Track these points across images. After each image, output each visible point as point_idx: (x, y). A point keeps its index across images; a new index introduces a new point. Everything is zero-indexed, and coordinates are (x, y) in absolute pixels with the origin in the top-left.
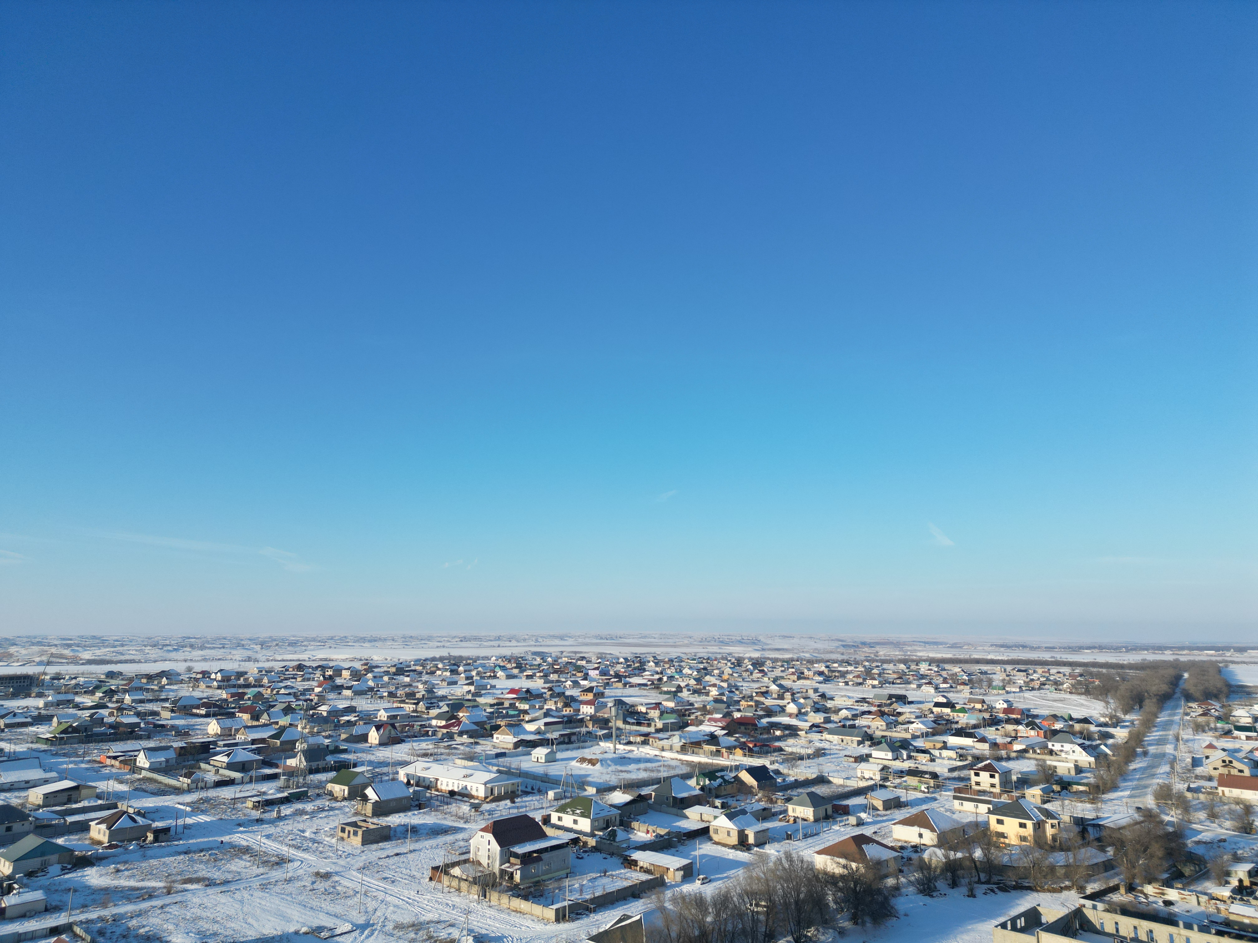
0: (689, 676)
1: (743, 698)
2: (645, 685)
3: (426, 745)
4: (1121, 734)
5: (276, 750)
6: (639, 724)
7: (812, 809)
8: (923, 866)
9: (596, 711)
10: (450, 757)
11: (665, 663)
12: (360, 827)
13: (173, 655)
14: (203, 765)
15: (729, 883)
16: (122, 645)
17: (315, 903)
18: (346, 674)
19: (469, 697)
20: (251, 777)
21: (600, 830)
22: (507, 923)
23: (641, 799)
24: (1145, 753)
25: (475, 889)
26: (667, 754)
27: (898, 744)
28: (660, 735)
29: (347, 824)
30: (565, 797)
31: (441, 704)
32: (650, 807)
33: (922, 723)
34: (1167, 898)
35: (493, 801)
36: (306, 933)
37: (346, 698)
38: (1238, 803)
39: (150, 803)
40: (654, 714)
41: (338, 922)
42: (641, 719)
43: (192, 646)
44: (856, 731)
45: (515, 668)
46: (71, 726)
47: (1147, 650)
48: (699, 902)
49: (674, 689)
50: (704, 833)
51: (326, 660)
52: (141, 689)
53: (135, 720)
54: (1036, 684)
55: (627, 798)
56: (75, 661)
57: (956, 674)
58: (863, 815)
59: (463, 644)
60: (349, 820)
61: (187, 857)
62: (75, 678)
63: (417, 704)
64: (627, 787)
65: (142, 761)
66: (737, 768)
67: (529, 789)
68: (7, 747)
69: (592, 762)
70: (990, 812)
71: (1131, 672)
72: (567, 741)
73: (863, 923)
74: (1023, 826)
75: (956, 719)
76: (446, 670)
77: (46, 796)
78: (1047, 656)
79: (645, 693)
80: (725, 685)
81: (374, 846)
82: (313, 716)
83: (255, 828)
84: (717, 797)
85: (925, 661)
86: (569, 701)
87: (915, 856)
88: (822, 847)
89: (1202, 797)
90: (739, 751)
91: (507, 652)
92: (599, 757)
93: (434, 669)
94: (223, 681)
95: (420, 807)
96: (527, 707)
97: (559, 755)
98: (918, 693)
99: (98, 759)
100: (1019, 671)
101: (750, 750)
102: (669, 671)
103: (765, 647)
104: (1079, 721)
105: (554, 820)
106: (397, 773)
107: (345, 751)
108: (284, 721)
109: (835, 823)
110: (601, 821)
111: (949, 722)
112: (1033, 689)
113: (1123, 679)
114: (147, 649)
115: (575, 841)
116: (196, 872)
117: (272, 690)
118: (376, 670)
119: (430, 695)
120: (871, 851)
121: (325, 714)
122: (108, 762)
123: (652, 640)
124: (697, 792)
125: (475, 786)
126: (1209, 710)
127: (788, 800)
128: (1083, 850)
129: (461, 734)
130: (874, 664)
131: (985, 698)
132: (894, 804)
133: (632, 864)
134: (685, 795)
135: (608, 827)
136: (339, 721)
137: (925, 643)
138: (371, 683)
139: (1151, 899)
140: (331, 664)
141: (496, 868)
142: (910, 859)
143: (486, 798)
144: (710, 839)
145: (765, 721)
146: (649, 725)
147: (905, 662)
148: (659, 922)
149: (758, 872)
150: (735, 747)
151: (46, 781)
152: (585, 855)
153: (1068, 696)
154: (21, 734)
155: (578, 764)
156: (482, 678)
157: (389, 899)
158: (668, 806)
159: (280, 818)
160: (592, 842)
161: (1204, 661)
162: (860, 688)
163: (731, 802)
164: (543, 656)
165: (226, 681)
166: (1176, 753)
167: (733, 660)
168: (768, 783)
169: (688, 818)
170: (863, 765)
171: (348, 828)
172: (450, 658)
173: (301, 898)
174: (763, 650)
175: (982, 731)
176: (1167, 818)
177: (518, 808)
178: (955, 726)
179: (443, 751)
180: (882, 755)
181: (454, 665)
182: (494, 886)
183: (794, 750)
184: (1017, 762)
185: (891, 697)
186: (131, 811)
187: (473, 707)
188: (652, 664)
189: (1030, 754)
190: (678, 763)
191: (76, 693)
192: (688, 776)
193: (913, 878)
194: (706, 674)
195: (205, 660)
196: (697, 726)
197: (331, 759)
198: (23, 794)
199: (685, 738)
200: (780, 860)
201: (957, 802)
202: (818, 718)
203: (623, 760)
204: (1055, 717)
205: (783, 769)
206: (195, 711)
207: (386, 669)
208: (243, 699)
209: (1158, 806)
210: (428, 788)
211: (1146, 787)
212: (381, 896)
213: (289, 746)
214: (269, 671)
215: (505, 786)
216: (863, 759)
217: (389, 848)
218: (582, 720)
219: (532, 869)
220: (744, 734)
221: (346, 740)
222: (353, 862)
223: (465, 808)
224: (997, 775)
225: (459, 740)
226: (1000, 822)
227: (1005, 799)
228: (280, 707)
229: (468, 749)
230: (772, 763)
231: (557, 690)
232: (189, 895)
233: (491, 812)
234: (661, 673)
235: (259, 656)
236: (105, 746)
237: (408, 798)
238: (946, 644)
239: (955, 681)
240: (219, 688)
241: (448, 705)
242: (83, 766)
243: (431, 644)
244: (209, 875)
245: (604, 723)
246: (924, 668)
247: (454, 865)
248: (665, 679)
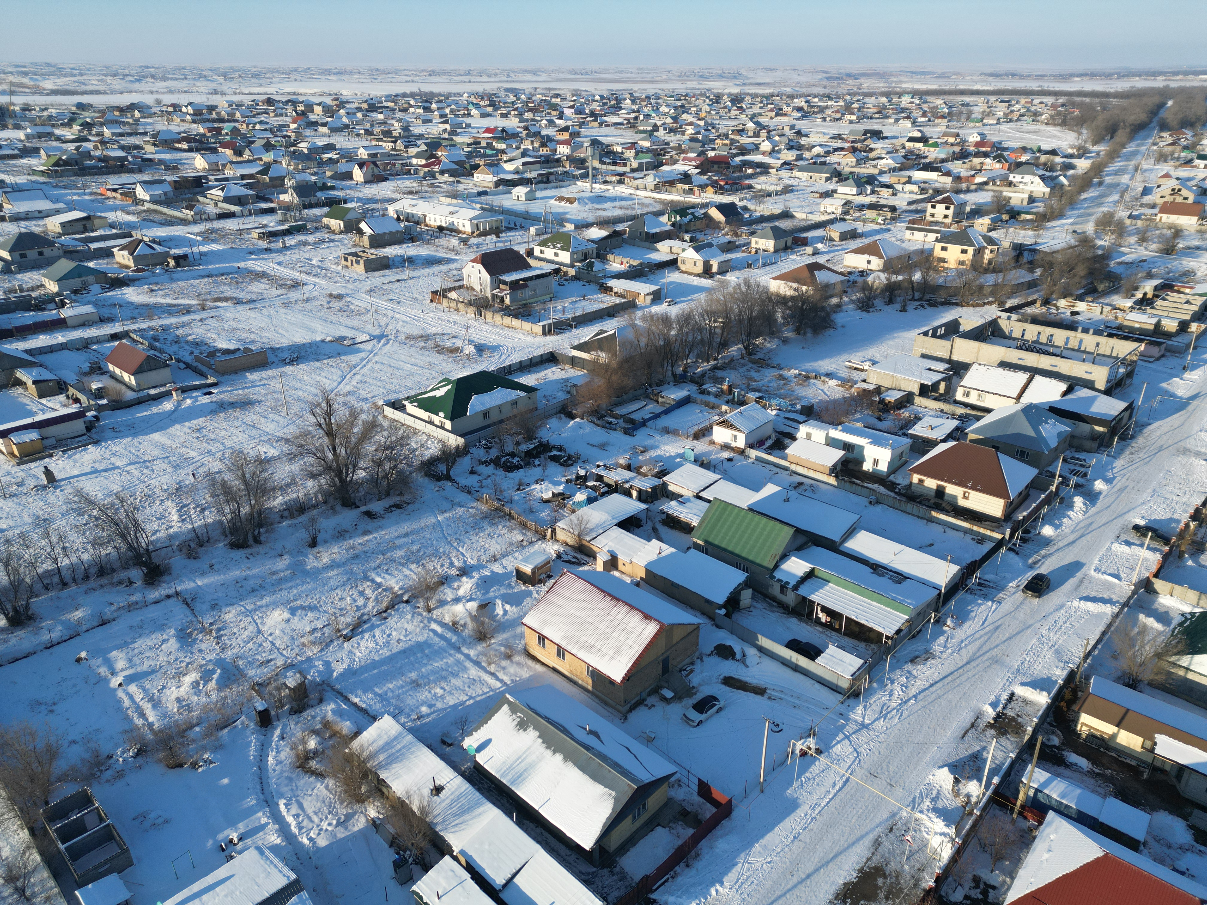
0: (666, 114)
1: (719, 136)
2: (621, 124)
3: (409, 183)
4: (1083, 165)
5: (266, 186)
6: (615, 164)
7: (773, 242)
8: (866, 288)
9: (573, 151)
10: (436, 195)
11: (642, 100)
12: (361, 257)
13: (137, 86)
14: (201, 199)
15: (693, 305)
16: (82, 75)
17: (334, 318)
18: (318, 109)
19: (446, 136)
20: (250, 211)
21: (579, 262)
22: (502, 336)
23: (615, 234)
24: (1100, 184)
25: (471, 309)
26: (641, 193)
27: (865, 180)
28: (635, 175)
29: (349, 254)
30: (546, 233)
31: (419, 142)
32: (625, 241)
33: (892, 158)
34: (1075, 309)
35: (480, 235)
36: (331, 342)
37: (324, 136)
38: (1170, 228)
39: (162, 232)
40: (630, 154)
41: (357, 333)
42: (616, 159)
43: (153, 76)
44: (826, 167)
45: (489, 105)
46: (60, 159)
47: (1140, 76)
48: (665, 320)
49: (650, 128)
50: (672, 264)
51: (294, 94)
52: (116, 122)
53: (121, 154)
54: (1015, 116)
55: (603, 233)
56: (38, 91)
57: (936, 107)
58: (820, 246)
59: (433, 79)
60: (350, 251)
61: (210, 280)
62: (46, 109)
63: (395, 142)
64: (603, 223)
65: (141, 193)
66: (708, 205)
67: (512, 226)
68: (8, 179)
69: (570, 201)
70: (937, 240)
71: (1114, 101)
72: (545, 180)
73: (805, 334)
74: (964, 252)
75: (927, 154)
76: (419, 107)
77: (63, 225)
78: (1034, 85)
79: (620, 132)
80: (701, 123)
81: (377, 273)
82: (294, 152)
83: (266, 256)
84: (687, 232)
85: (908, 93)
86: (545, 141)
87: (860, 280)
88: (778, 274)
89: (1139, 223)
90: (710, 189)
91: (479, 88)
92: (577, 195)
93: (406, 106)
94: (195, 114)
95: (413, 240)
96: (504, 146)
97: (538, 194)
98: (895, 128)
99: (99, 191)
100: (1002, 102)
101: (721, 188)
102: (645, 110)
103: (746, 81)
104: (1047, 153)
105: (537, 251)
106: (386, 209)
107: (333, 188)
108: (268, 157)
109: (793, 253)
110: (580, 254)
111: (919, 157)
112: (1011, 121)
113: (1104, 109)
114: (109, 79)
115: (557, 271)
116: (222, 292)
117: (248, 125)
118: (348, 106)
119: (406, 134)
120: (821, 276)
121: (306, 151)
122: (109, 194)
123: (629, 75)
124: (668, 228)
125: (461, 222)
126: (1179, 139)
127: (752, 233)
128: (1013, 272)
129: (442, 172)
130: (855, 98)
131: (961, 132)
132: (851, 235)
133: (608, 290)
134: (657, 230)
135: (586, 259)
136: (321, 159)
137: (913, 73)
138: (345, 120)
139: (1061, 310)
140: (301, 99)
141: (488, 293)
142: (856, 282)
143: (473, 233)
144: (678, 269)
145: (738, 159)
146: (625, 165)
147: (887, 94)
148: (630, 335)
149: (718, 296)
150: (707, 186)
151: (58, 212)
152: (566, 283)
153: (1044, 127)
154: (15, 166)
155: (557, 203)
156: (457, 116)
157: (398, 316)
158: (641, 240)
159: (286, 248)
160: (572, 272)
161: (1195, 87)
162: (837, 124)
163: (700, 236)
164: (516, 93)
165: (199, 115)
166: (1130, 183)
167: (712, 97)
168: (735, 218)
169: (658, 251)
170: (828, 200)
171: (350, 258)
172: (421, 94)
173: (321, 314)
174: (744, 84)
175: (949, 166)
176: (1099, 243)
177: (503, 242)
178: (924, 161)
179: (427, 189)
180: (847, 191)
181: (426, 101)
182: (487, 307)
183: (764, 187)
184: (975, 194)
185: (866, 132)
186: (146, 239)
187: (451, 146)
188: (628, 101)
189: (990, 187)
190: (652, 201)
191: (53, 126)
192: (660, 213)
193: (854, 298)
194: (683, 112)
195: (171, 92)
196: (672, 165)
197: (321, 195)
198: (41, 223)
199: (659, 177)
200: (739, 285)
201: (908, 232)
202: (790, 156)
203: (599, 199)
204: (1024, 149)
205: (751, 206)
206: (177, 145)
207: (357, 105)
208: (221, 134)
209: (1096, 232)
210: (418, 223)
211: (1090, 215)
212: (390, 314)
213: (278, 182)
214: (239, 105)
215: (489, 222)
216: (828, 194)
217: (390, 275)
218: (559, 160)
219: (520, 294)
220: (717, 173)
221: (331, 177)
222: (360, 286)
223: (454, 242)
224: (952, 207)
225: (441, 178)
226: (944, 249)
227: (954, 228)
228: (259, 144)
229: (450, 188)
230: (741, 200)
231: (533, 129)
232: (222, 312)
233: (478, 246)
234: (638, 111)
235: (225, 89)
236: (102, 179)
237: (400, 232)
238: (934, 73)
239: (935, 114)
240: (194, 122)
241: (426, 144)
242: (87, 197)
243: (399, 78)
244: (235, 295)
245: (581, 163)
246: (905, 101)
247: (450, 290)
248: (641, 117)
